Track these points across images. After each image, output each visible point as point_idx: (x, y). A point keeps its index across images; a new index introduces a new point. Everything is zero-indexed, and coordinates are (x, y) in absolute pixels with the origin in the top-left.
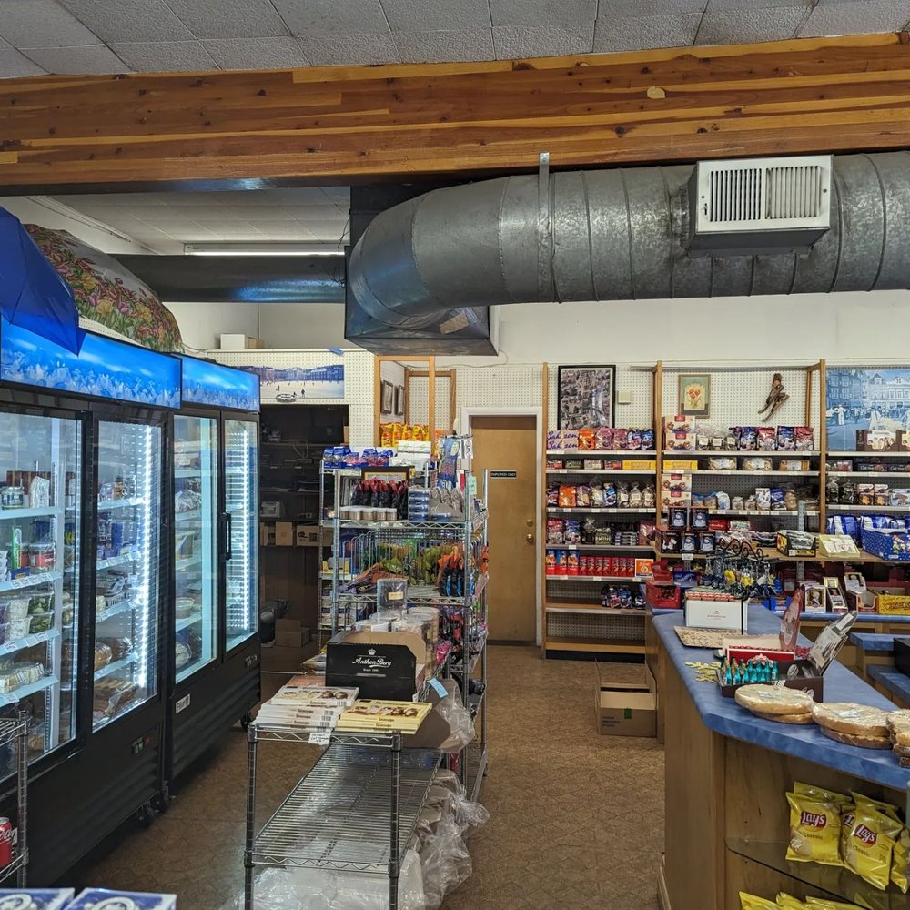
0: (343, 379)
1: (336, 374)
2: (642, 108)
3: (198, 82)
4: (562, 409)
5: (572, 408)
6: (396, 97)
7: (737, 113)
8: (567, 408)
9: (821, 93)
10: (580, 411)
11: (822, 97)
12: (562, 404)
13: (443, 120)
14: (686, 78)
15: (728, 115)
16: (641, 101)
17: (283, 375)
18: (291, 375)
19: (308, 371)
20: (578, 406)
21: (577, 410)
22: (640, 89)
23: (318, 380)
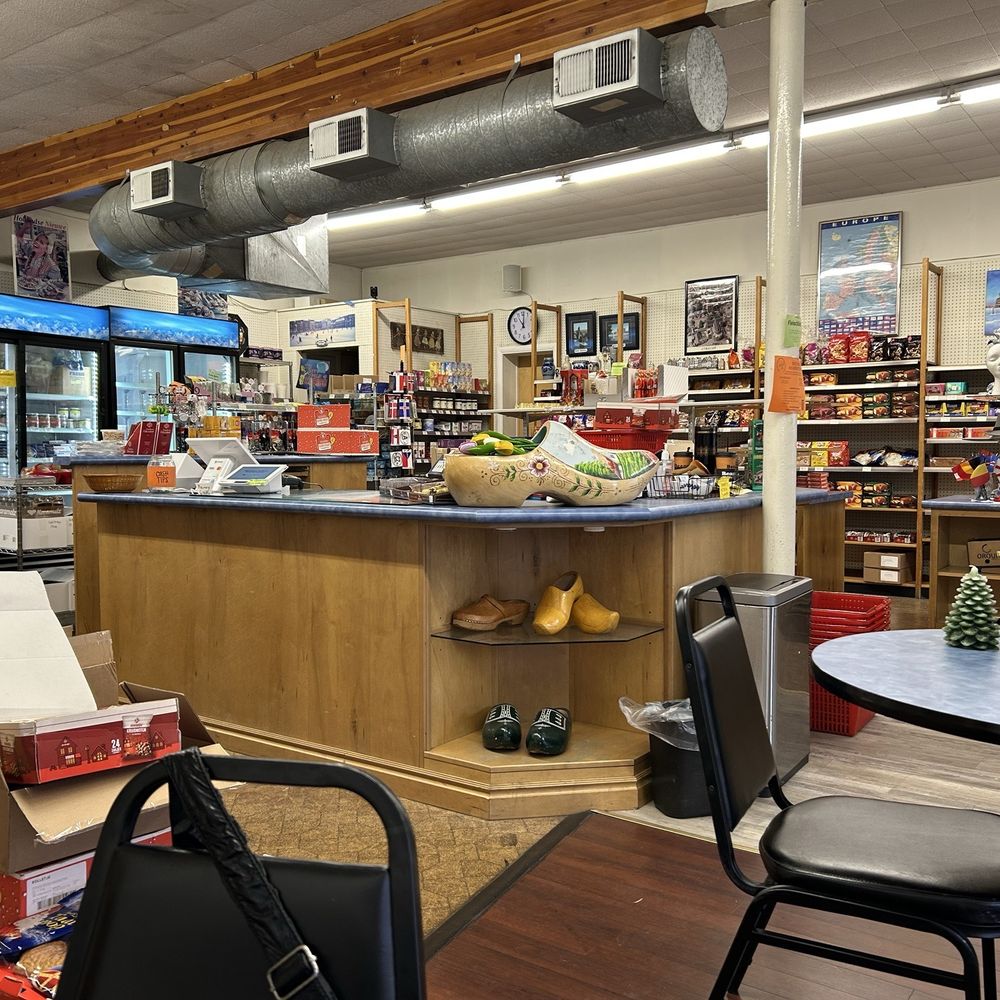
0: (354, 326)
1: (349, 322)
2: (161, 138)
3: (16, 154)
4: (689, 324)
5: (697, 324)
6: (78, 148)
7: (194, 134)
8: (694, 323)
9: (224, 116)
10: (705, 325)
11: (225, 119)
12: (689, 320)
13: (93, 158)
14: (176, 117)
15: (192, 135)
16: (160, 134)
17: (320, 326)
18: (324, 325)
19: (334, 321)
20: (703, 320)
21: (702, 324)
22: (159, 127)
23: (339, 327)
